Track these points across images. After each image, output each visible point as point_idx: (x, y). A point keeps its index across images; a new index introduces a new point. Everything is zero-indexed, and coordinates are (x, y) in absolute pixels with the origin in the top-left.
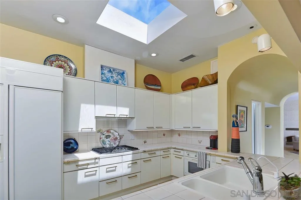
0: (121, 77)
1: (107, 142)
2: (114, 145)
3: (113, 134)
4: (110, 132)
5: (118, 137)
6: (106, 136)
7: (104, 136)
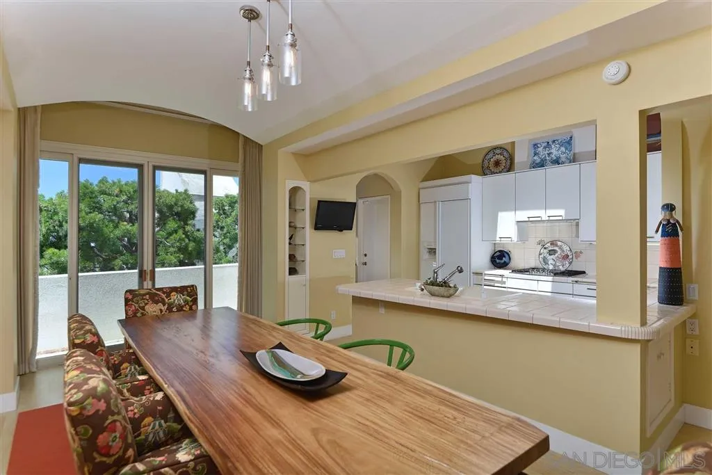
0: (566, 149)
1: (551, 262)
2: (561, 267)
3: (560, 248)
4: (557, 245)
5: (569, 253)
6: (550, 251)
7: (546, 251)
